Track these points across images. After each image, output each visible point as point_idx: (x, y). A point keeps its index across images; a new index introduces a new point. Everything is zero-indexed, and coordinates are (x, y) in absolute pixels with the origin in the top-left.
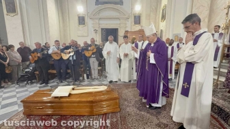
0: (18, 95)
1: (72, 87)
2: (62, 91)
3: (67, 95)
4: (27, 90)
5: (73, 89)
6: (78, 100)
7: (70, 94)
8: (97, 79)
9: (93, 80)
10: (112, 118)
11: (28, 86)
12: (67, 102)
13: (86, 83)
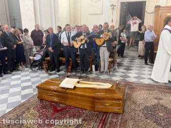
0: (32, 80)
1: (77, 80)
2: (69, 83)
3: (72, 87)
4: (38, 76)
5: (78, 82)
6: (82, 93)
7: (75, 87)
8: (106, 73)
9: (102, 73)
10: (113, 117)
11: (39, 71)
12: (72, 94)
13: (94, 75)
